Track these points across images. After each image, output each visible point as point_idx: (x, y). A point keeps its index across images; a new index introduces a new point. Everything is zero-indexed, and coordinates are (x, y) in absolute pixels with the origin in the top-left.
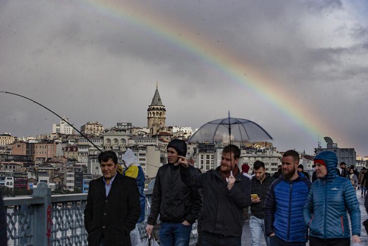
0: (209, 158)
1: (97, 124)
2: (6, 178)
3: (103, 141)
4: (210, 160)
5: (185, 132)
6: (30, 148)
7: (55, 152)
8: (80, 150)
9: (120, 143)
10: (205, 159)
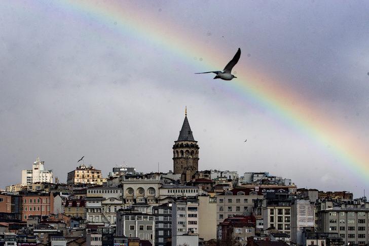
0: (282, 214)
1: (91, 169)
2: (6, 243)
3: (122, 192)
4: (284, 215)
5: (228, 178)
6: (17, 203)
7: (53, 207)
8: (89, 204)
9: (147, 194)
10: (276, 215)
